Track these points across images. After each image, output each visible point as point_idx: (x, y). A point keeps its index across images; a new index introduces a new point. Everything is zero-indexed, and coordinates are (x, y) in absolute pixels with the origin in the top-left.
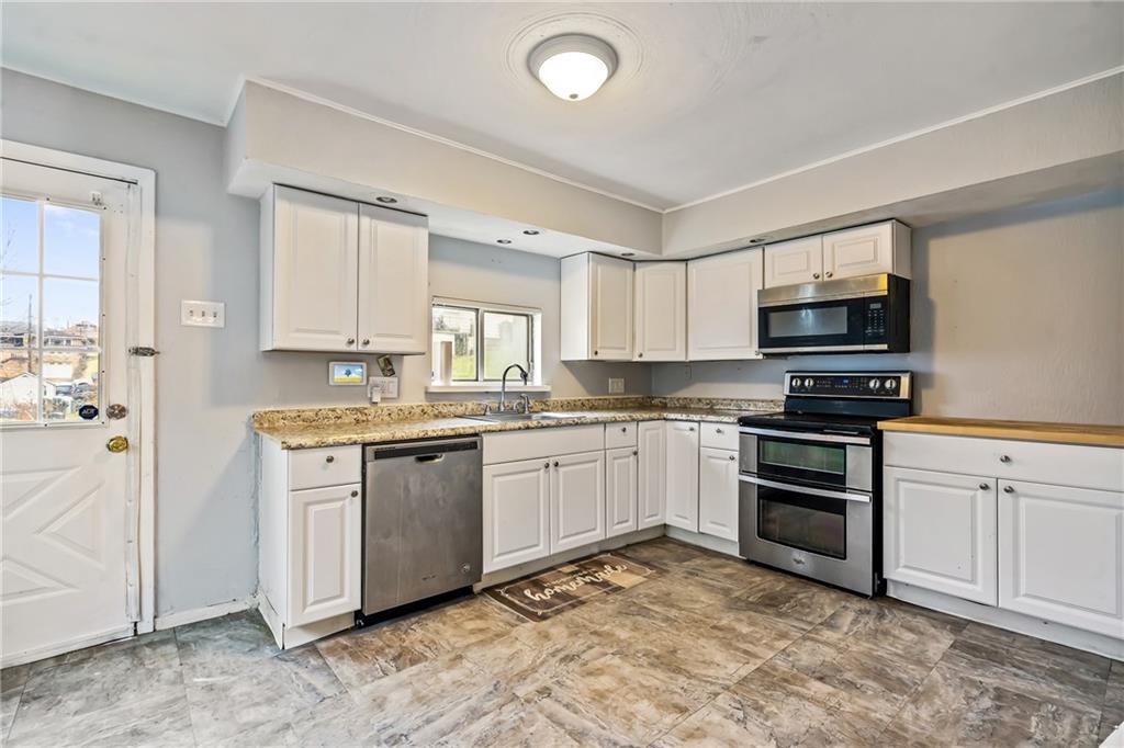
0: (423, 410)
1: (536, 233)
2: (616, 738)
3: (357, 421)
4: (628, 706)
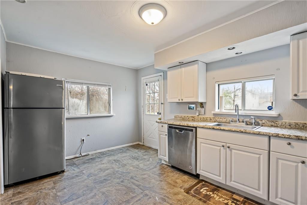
0: (210, 119)
1: (234, 48)
3: (193, 120)
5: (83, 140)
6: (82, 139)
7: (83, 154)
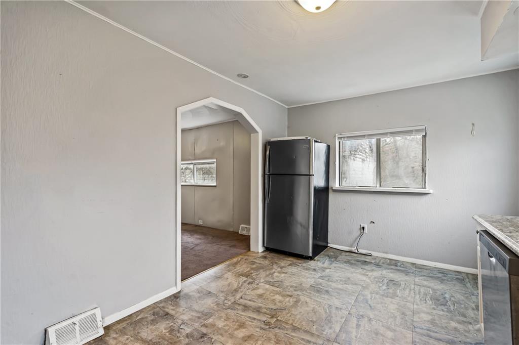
2: (279, 330)
4: (228, 324)
5: (363, 228)
6: (362, 226)
7: (361, 251)
